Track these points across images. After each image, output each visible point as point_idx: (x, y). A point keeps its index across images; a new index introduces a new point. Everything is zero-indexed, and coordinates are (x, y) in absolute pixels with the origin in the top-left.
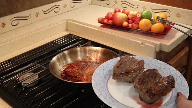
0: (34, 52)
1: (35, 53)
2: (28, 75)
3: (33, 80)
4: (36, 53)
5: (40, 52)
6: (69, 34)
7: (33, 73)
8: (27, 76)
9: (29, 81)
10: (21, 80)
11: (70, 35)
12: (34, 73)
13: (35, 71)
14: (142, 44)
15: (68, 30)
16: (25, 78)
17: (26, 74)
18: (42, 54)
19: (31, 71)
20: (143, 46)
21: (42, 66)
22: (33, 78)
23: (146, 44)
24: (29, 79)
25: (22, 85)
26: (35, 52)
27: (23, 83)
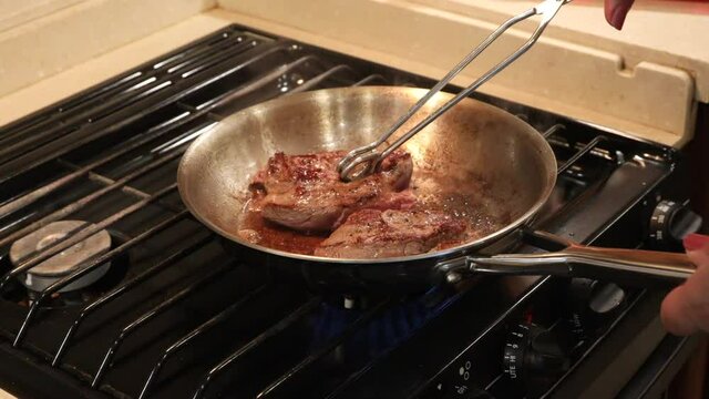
0: (63, 119)
1: (69, 122)
2: (52, 232)
3: (85, 255)
4: (77, 125)
5: (96, 118)
6: (230, 26)
7: (77, 224)
8: (49, 237)
9: (64, 262)
10: (23, 260)
11: (237, 33)
12: (83, 223)
13: (89, 215)
14: (623, 66)
15: (216, 6)
16: (39, 246)
17: (43, 230)
18: (113, 128)
19: (69, 208)
20: (626, 74)
21: (127, 184)
22: (83, 247)
23: (644, 65)
24: (62, 253)
25: (29, 282)
26: (69, 116)
27: (35, 275)
